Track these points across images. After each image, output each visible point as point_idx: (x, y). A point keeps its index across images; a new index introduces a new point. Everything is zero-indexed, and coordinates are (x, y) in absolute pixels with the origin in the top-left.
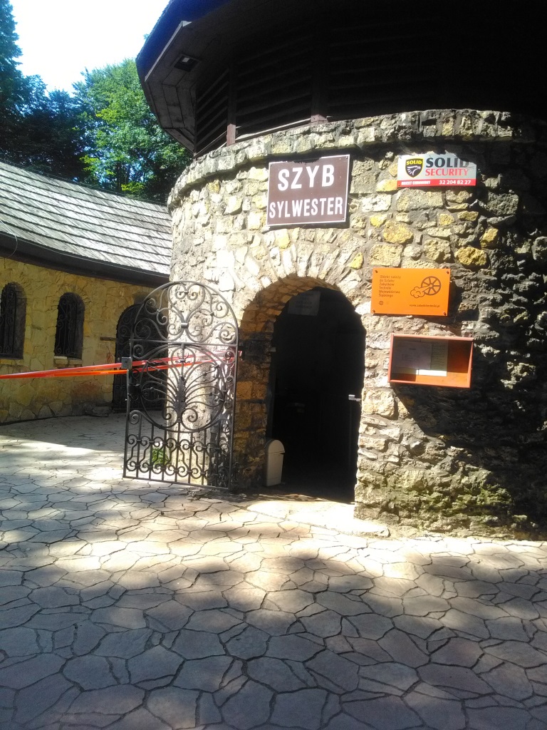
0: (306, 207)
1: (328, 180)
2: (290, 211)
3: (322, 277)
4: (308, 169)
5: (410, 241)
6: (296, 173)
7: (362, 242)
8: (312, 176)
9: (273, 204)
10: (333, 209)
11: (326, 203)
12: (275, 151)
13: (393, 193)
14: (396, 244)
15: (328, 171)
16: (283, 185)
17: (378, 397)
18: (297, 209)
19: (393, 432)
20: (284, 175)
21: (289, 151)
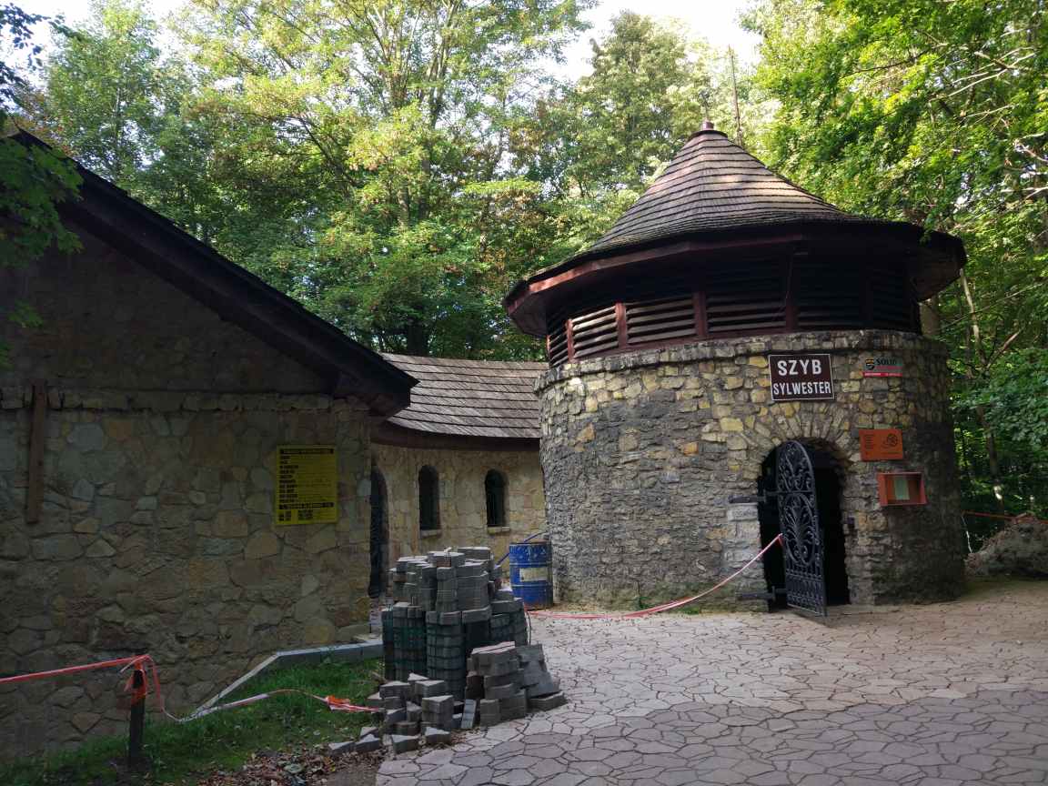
0: (804, 388)
1: (817, 369)
2: (791, 390)
4: (801, 362)
6: (792, 364)
7: (847, 413)
8: (805, 366)
9: (776, 384)
10: (823, 390)
11: (818, 385)
12: (774, 348)
13: (860, 380)
14: (868, 414)
15: (816, 364)
16: (783, 372)
17: (875, 518)
18: (796, 389)
20: (782, 364)
21: (786, 349)
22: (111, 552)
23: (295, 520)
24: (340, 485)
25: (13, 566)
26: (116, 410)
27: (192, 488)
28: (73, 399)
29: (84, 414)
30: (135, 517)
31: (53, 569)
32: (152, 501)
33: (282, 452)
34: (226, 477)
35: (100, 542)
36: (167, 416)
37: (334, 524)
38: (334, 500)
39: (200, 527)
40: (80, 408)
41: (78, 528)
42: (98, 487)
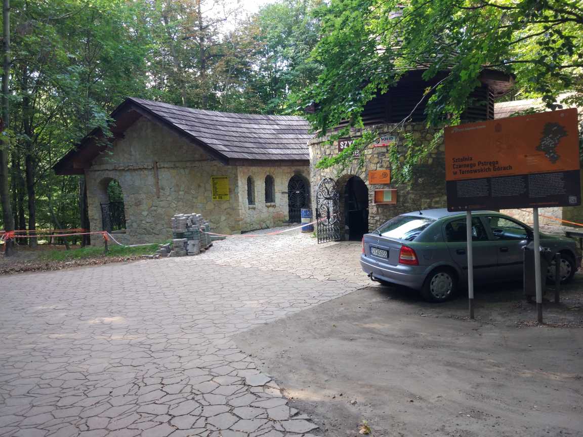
3: (355, 174)
4: (349, 142)
5: (378, 163)
6: (345, 143)
7: (365, 163)
8: (350, 144)
10: (356, 154)
11: (354, 152)
13: (373, 148)
14: (375, 164)
16: (342, 147)
17: (373, 209)
19: (378, 218)
20: (342, 144)
22: (175, 206)
23: (218, 199)
24: (230, 189)
25: (156, 208)
26: (172, 168)
27: (191, 189)
28: (162, 166)
29: (165, 169)
30: (179, 197)
31: (164, 210)
32: (183, 192)
33: (213, 178)
34: (199, 186)
35: (173, 203)
36: (184, 168)
37: (229, 201)
38: (228, 193)
39: (195, 200)
40: (164, 167)
41: (168, 199)
42: (171, 189)
